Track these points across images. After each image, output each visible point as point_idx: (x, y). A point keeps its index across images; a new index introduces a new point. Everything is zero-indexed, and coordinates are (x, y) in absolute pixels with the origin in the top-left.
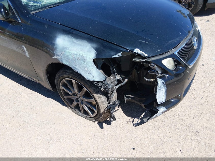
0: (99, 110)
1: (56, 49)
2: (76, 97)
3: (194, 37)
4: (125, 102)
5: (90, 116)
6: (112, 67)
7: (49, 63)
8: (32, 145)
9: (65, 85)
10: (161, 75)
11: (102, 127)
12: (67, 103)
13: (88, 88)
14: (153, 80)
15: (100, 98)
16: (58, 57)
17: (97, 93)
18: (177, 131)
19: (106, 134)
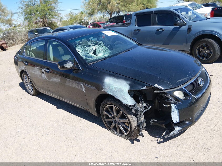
0: (131, 128)
1: (104, 85)
2: (115, 119)
3: (199, 78)
4: (151, 125)
5: (124, 135)
6: (141, 97)
7: (98, 95)
8: (83, 152)
9: (107, 111)
10: (174, 102)
11: (133, 143)
12: (107, 125)
13: (124, 111)
14: (169, 106)
15: (132, 118)
16: (106, 90)
17: (130, 114)
18: (192, 148)
19: (136, 147)
